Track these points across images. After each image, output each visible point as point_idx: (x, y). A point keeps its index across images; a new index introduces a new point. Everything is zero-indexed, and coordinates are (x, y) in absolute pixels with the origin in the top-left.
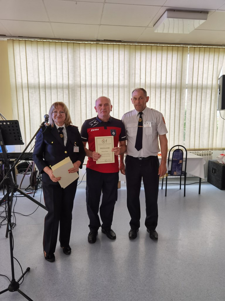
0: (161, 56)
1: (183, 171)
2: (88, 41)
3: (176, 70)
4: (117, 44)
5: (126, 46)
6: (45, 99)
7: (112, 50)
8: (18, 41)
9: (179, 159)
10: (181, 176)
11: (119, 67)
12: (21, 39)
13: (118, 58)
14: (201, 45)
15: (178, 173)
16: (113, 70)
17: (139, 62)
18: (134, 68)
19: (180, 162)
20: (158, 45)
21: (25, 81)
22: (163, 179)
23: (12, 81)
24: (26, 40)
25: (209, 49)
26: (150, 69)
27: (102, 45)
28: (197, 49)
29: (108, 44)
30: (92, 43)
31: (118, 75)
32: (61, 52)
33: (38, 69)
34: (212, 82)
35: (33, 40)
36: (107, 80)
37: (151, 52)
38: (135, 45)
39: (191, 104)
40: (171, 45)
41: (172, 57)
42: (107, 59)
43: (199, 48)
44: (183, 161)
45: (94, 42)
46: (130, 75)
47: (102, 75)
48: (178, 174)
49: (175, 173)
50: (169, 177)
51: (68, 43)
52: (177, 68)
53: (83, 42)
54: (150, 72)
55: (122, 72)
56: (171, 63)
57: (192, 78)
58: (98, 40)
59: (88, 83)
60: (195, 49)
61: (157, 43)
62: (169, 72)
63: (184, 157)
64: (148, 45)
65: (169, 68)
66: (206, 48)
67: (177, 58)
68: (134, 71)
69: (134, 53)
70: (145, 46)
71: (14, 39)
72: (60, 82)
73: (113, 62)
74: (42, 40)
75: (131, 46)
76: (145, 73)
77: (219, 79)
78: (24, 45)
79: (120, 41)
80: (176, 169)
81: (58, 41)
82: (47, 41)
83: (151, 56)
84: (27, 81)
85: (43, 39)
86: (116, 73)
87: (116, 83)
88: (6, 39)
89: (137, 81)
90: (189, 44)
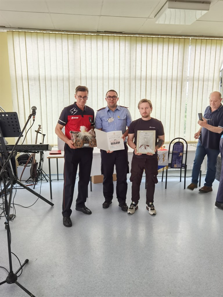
0: (162, 47)
1: (184, 164)
2: (88, 33)
3: (177, 62)
4: (118, 35)
5: (127, 37)
6: (45, 91)
7: (113, 42)
8: (18, 32)
9: (179, 151)
10: (181, 168)
11: (120, 59)
12: (21, 31)
13: (119, 50)
14: (202, 36)
15: (178, 165)
16: (113, 62)
17: (141, 55)
18: (135, 60)
19: (181, 154)
20: (159, 37)
22: (163, 171)
23: (12, 73)
24: (25, 32)
25: (211, 40)
26: (151, 61)
27: (102, 36)
28: (199, 41)
29: (109, 36)
30: (92, 34)
31: (119, 68)
32: (61, 43)
33: (38, 61)
34: (213, 74)
35: (33, 31)
36: (108, 72)
37: (152, 43)
38: (136, 37)
39: (192, 96)
40: (172, 37)
41: (173, 49)
42: (108, 51)
43: (201, 40)
44: (183, 154)
45: (94, 33)
46: (130, 67)
47: (102, 67)
48: (178, 167)
49: (175, 165)
50: (169, 169)
51: (68, 34)
52: (178, 60)
53: (83, 34)
54: (151, 64)
55: (122, 65)
56: (173, 55)
57: (193, 70)
58: (98, 32)
59: (89, 75)
60: (196, 41)
61: (158, 35)
62: (170, 64)
63: (185, 149)
64: (149, 36)
65: (170, 60)
66: (207, 40)
67: (179, 50)
68: (135, 64)
69: (135, 45)
70: (146, 38)
71: (14, 30)
72: (60, 74)
73: (113, 54)
74: (41, 32)
75: (132, 38)
76: (146, 65)
77: (221, 71)
78: (24, 36)
79: (121, 33)
80: (177, 161)
81: (58, 33)
82: (47, 32)
83: (151, 48)
84: (27, 73)
85: (43, 31)
86: (117, 66)
87: (117, 75)
88: (5, 31)
89: (138, 74)
90: (191, 36)
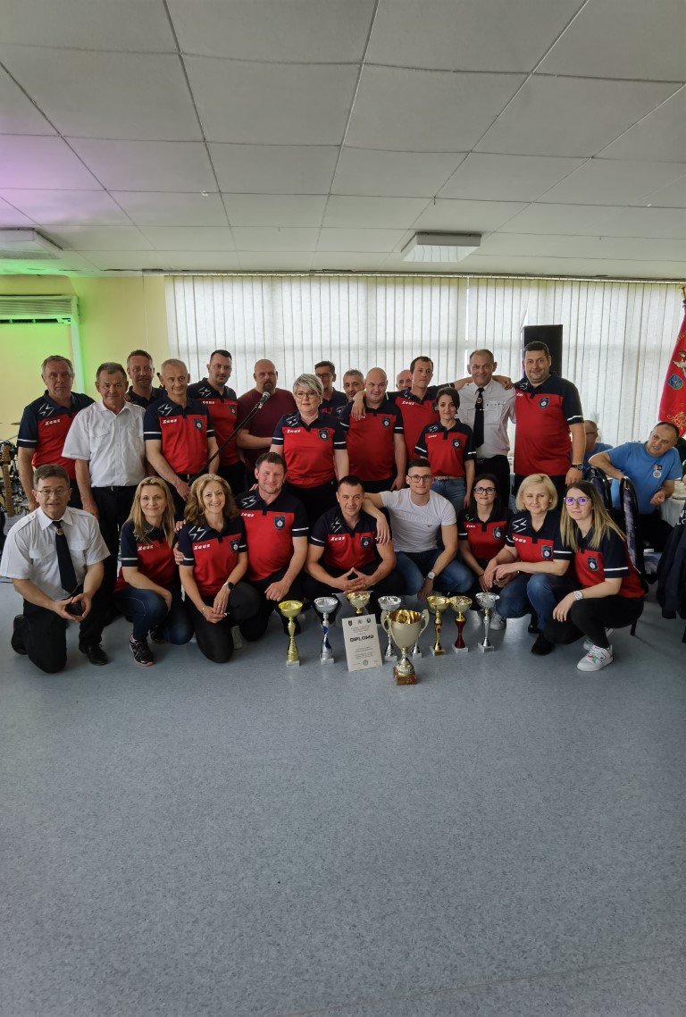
0: (421, 293)
2: (296, 274)
3: (447, 318)
4: (345, 275)
5: (360, 278)
7: (337, 287)
8: (182, 277)
11: (349, 314)
12: (187, 274)
13: (348, 300)
14: (488, 274)
18: (375, 314)
20: (414, 276)
21: (192, 343)
23: (172, 342)
24: (193, 276)
25: (503, 281)
26: (402, 315)
27: (318, 277)
28: (483, 282)
29: (330, 277)
30: (302, 275)
32: (251, 292)
33: (215, 322)
34: (510, 337)
35: (207, 275)
36: (329, 338)
37: (403, 287)
38: (377, 277)
40: (437, 276)
41: (439, 296)
42: (329, 301)
43: (486, 280)
45: (305, 273)
46: (368, 327)
47: (320, 328)
51: (263, 277)
52: (449, 315)
53: (288, 275)
55: (353, 324)
56: (438, 306)
57: (475, 331)
58: (312, 271)
59: (297, 343)
60: (478, 281)
61: (414, 273)
62: (435, 322)
64: (398, 276)
65: (435, 313)
66: (497, 280)
67: (448, 298)
68: (375, 321)
69: (375, 290)
70: (393, 279)
71: (175, 274)
72: (250, 342)
74: (219, 275)
75: (369, 278)
76: (393, 323)
78: (192, 283)
79: (349, 271)
81: (246, 275)
82: (229, 275)
83: (402, 294)
85: (223, 273)
87: (344, 342)
88: (162, 275)
89: (381, 338)
90: (468, 274)
